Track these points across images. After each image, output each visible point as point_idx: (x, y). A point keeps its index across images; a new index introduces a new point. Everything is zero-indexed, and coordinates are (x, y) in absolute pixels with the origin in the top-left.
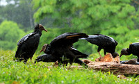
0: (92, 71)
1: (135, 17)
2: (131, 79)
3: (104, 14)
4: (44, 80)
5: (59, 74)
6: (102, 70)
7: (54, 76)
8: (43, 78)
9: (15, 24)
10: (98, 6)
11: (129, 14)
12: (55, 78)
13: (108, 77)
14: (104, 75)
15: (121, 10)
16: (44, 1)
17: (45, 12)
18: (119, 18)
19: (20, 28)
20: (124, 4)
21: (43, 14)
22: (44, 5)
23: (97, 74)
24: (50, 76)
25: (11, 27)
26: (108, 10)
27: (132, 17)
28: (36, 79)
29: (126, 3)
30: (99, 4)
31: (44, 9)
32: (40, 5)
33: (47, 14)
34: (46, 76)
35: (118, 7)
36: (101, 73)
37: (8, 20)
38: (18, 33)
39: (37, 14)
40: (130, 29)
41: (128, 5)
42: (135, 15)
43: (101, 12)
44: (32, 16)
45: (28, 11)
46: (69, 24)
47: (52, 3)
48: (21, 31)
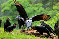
0: (26, 35)
1: (44, 13)
3: (31, 11)
5: (12, 36)
7: (10, 37)
8: (5, 37)
10: (29, 7)
12: (10, 38)
13: (33, 37)
15: (38, 9)
16: (6, 5)
20: (40, 7)
21: (5, 10)
22: (6, 7)
23: (28, 36)
24: (8, 37)
26: (33, 9)
27: (43, 12)
28: (2, 38)
29: (41, 6)
30: (29, 6)
31: (6, 8)
32: (4, 7)
33: (7, 10)
34: (6, 37)
35: (37, 8)
36: (30, 36)
41: (41, 7)
42: (44, 11)
43: (30, 10)
44: (1, 11)
46: (16, 15)
47: (9, 6)
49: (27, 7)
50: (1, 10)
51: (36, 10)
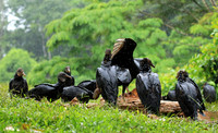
0: (117, 110)
1: (167, 43)
2: (164, 119)
4: (60, 122)
5: (78, 114)
6: (130, 109)
7: (72, 116)
8: (58, 119)
9: (26, 52)
10: (122, 31)
11: (159, 40)
12: (73, 119)
13: (137, 117)
14: (132, 115)
15: (150, 35)
16: (59, 26)
17: (60, 39)
18: (147, 45)
19: (32, 57)
20: (153, 29)
21: (57, 42)
22: (59, 31)
23: (123, 114)
24: (67, 117)
25: (21, 56)
27: (163, 43)
28: (51, 120)
29: (156, 27)
30: (124, 28)
31: (59, 36)
32: (54, 31)
33: (62, 41)
34: (62, 117)
35: (146, 32)
36: (128, 112)
37: (17, 47)
38: (29, 63)
39: (50, 42)
40: (161, 58)
41: (158, 30)
42: (167, 40)
44: (45, 44)
45: (40, 37)
46: (89, 52)
47: (67, 29)
48: (32, 61)
49: (119, 30)
50: (46, 40)
51: (142, 37)
